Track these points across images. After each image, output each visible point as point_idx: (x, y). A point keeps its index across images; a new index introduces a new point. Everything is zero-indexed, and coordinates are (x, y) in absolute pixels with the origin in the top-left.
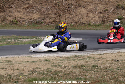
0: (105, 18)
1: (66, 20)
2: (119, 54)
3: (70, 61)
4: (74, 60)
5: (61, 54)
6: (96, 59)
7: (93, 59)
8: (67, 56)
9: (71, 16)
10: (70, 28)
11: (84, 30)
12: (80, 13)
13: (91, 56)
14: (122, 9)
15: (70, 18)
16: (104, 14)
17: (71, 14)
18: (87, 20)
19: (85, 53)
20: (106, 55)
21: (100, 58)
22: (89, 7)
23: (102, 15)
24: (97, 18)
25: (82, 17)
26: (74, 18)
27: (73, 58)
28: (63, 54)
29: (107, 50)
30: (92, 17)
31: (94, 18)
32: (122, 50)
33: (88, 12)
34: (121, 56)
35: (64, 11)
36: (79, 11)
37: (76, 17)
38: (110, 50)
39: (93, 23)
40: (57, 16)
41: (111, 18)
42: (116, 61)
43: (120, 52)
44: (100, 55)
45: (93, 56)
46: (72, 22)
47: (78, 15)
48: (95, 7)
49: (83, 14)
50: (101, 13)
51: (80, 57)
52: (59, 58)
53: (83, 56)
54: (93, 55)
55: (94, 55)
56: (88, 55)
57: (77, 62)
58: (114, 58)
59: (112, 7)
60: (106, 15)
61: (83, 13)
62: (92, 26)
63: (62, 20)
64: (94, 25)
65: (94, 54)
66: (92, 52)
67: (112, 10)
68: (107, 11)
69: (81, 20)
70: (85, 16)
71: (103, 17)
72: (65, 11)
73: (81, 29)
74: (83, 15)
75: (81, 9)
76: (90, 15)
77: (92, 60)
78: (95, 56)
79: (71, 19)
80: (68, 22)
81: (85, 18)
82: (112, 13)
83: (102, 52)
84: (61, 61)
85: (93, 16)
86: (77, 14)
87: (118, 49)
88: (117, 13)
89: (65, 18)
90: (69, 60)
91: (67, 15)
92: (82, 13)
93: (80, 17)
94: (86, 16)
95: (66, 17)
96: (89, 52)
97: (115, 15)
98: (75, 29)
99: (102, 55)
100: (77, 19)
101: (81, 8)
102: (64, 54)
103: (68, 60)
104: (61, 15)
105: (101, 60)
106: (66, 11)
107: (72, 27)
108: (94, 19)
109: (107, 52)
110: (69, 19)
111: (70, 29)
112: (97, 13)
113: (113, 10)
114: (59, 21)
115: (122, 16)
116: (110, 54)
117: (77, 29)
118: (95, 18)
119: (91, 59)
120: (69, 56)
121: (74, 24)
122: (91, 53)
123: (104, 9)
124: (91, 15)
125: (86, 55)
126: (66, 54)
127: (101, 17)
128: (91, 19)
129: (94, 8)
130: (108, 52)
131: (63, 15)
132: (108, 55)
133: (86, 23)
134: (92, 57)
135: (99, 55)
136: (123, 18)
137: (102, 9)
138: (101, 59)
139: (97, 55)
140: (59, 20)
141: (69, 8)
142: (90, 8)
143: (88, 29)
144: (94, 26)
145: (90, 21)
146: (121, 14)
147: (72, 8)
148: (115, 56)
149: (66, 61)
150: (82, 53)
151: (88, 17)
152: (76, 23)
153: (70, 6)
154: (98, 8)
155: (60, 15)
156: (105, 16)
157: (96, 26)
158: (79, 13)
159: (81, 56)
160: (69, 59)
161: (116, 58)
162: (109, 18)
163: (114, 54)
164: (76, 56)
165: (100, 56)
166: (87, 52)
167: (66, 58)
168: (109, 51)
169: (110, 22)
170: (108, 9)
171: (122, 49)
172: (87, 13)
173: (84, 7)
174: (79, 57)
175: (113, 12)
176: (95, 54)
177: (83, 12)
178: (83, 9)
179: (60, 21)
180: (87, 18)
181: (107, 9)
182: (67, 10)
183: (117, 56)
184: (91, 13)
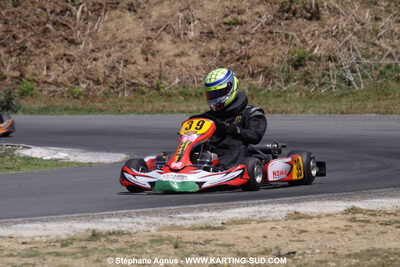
0: (228, 57)
1: (48, 68)
2: (295, 225)
3: (64, 261)
4: (85, 252)
5: (27, 225)
6: (190, 248)
7: (176, 247)
8: (53, 237)
9: (73, 51)
10: (70, 104)
11: (133, 115)
12: (114, 37)
13: (165, 234)
14: (310, 19)
15: (68, 61)
16: (225, 39)
17: (72, 42)
18: (148, 70)
19: (137, 219)
20: (233, 229)
21: (207, 242)
22: (158, 8)
23: (214, 45)
24: (194, 59)
25: (125, 57)
26: (85, 61)
27: (83, 244)
28: (31, 225)
29: (238, 206)
30: (172, 53)
31: (178, 60)
32: (309, 204)
33: (150, 34)
34: (302, 232)
35: (41, 28)
36: (111, 25)
37: (99, 55)
38: (254, 205)
39: (177, 80)
40: (9, 52)
41: (259, 59)
42: (279, 256)
43: (297, 216)
44: (208, 228)
45: (174, 234)
46: (77, 80)
47: (105, 47)
48: (182, 11)
49: (130, 41)
50: (210, 35)
51: (116, 241)
52: (16, 247)
53: (129, 234)
54: (173, 227)
55: (180, 228)
56: (153, 230)
57: (97, 261)
58: (270, 243)
59: (261, 8)
60: (233, 47)
61: (127, 36)
62: (170, 96)
63: (30, 68)
64: (181, 93)
65: (178, 223)
66: (170, 214)
67: (264, 19)
68: (238, 27)
69: (121, 67)
70: (138, 49)
71: (223, 53)
72: (46, 31)
73: (119, 112)
74: (129, 45)
75: (120, 17)
76: (161, 46)
77: (172, 251)
78: (186, 233)
79: (75, 66)
80: (60, 80)
81: (140, 59)
82: (262, 36)
83: (215, 214)
84: (26, 260)
85: (177, 51)
86: (100, 44)
87: (290, 202)
88: (287, 36)
89: (44, 61)
90: (64, 255)
91: (57, 48)
92: (122, 35)
93: (114, 56)
94: (143, 52)
95: (51, 54)
96: (156, 214)
97: (276, 44)
98: (90, 111)
99: (215, 229)
100: (99, 64)
101: (118, 12)
102: (39, 225)
103: (57, 254)
104: (28, 44)
105: (213, 252)
106: (50, 26)
107: (79, 103)
108: (181, 64)
109: (239, 217)
110: (66, 65)
111: (67, 109)
112: (192, 34)
113: (268, 24)
114: (17, 74)
115: (308, 49)
116: (253, 224)
117: (101, 111)
118: (184, 60)
119: (164, 247)
120: (64, 237)
121: (88, 89)
122: (167, 221)
123: (226, 16)
124: (167, 46)
125: (141, 228)
126: (49, 225)
127: (213, 55)
128: (167, 64)
129: (181, 15)
130: (245, 216)
131: (37, 47)
132: (242, 231)
133: (144, 82)
134: (169, 239)
135: (201, 228)
136: (310, 59)
137: (218, 18)
138: (209, 247)
139: (193, 228)
140: (19, 67)
141: (62, 13)
142: (161, 16)
143: (151, 112)
144: (182, 98)
145: (161, 71)
146: (303, 41)
147: (79, 14)
148: (275, 233)
149: (50, 259)
150: (124, 219)
151: (153, 55)
152: (97, 82)
153: (69, 5)
154: (198, 13)
155: (24, 48)
156: (232, 52)
157: (187, 96)
158: (108, 38)
159: (120, 233)
160: (64, 249)
161: (280, 242)
162: (249, 58)
163: (272, 224)
164: (95, 236)
165: (209, 234)
166: (147, 213)
167: (49, 243)
168: (251, 209)
169: (253, 75)
170: (244, 17)
171: (307, 200)
172: (148, 38)
173: (131, 8)
174: (108, 240)
175: (267, 29)
176: (183, 223)
177: (128, 31)
178: (129, 17)
179: (22, 75)
180: (147, 59)
181: (239, 18)
182: (54, 24)
183: (285, 233)
184: (167, 38)
